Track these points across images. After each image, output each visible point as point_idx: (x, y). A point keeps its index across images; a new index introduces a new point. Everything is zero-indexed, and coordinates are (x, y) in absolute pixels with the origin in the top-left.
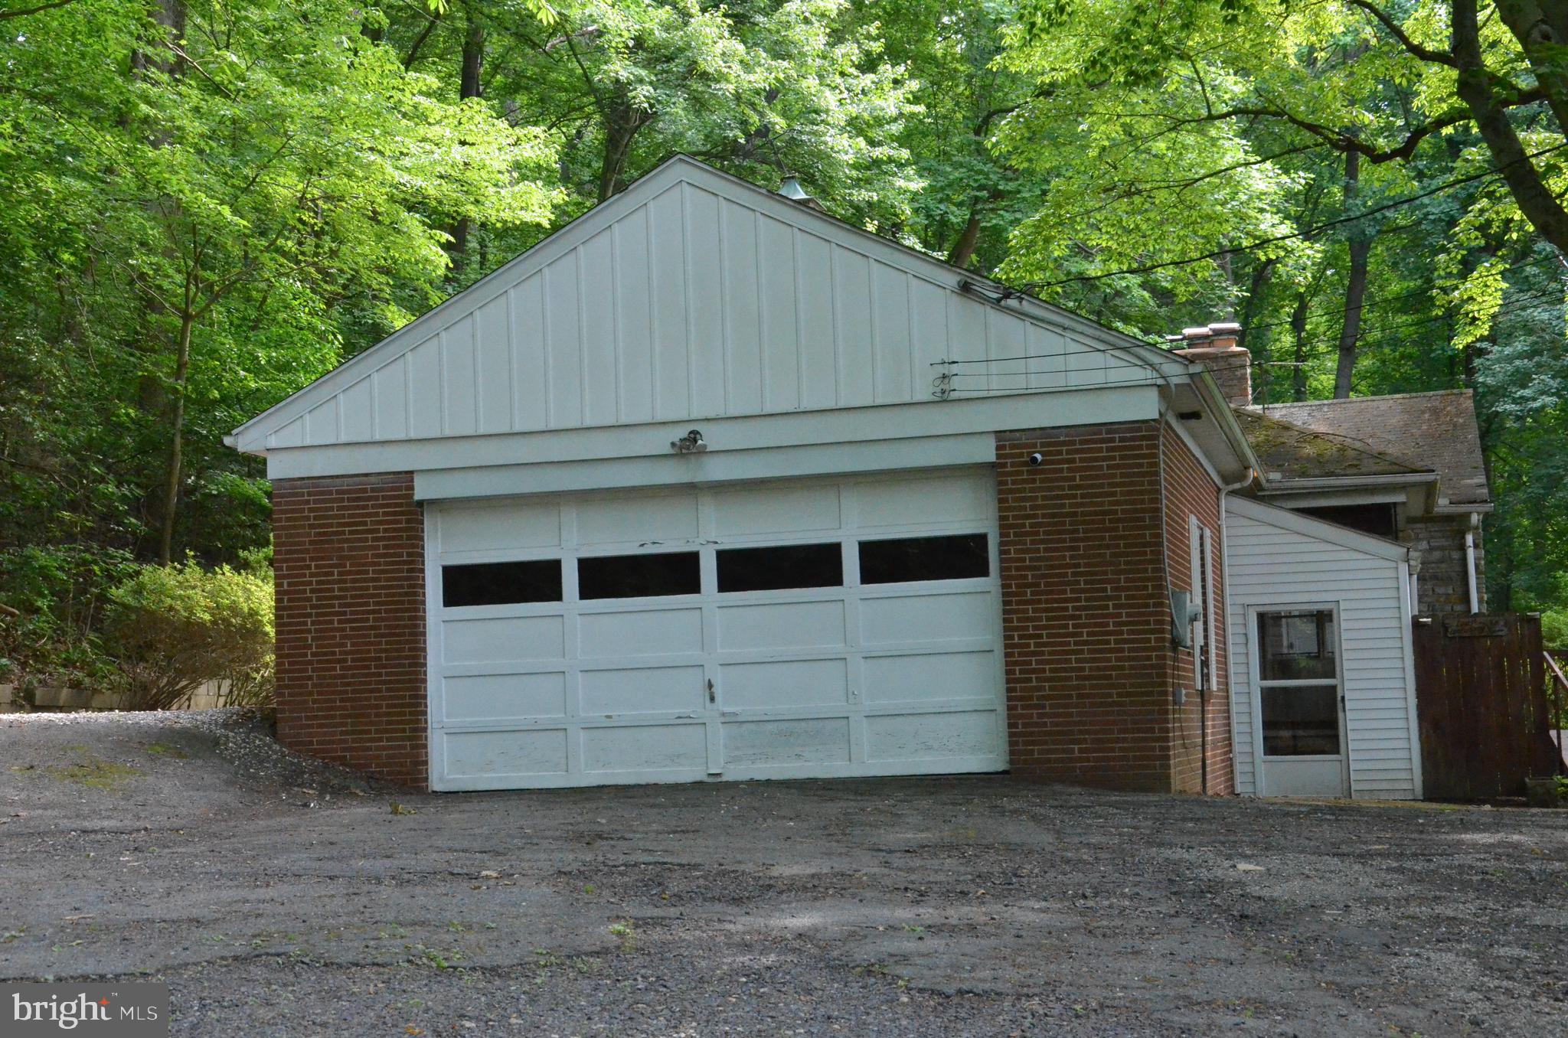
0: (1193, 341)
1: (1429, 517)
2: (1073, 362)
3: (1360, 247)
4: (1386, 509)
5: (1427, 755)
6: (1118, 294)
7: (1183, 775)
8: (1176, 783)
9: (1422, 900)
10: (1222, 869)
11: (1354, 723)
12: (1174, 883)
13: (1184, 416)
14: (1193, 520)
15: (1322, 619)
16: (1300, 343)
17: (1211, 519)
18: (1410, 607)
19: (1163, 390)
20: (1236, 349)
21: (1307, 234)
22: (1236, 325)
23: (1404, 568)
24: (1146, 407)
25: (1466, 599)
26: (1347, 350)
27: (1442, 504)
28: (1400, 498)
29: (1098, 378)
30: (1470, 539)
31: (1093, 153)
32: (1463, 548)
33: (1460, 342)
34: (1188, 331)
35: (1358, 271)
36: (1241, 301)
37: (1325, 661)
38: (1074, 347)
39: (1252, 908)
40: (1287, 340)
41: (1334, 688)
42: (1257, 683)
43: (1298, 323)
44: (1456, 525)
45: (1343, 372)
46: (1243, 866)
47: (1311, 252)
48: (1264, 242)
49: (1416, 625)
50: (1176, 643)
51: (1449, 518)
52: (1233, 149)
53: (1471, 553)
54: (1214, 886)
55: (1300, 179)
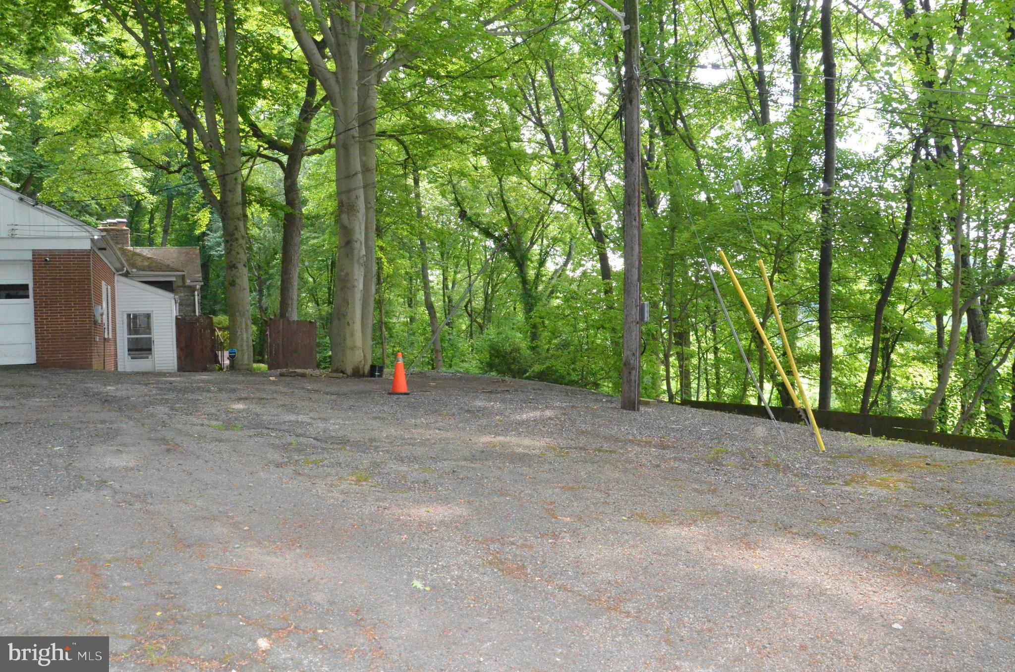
0: (110, 224)
1: (184, 286)
2: (61, 228)
3: (170, 198)
4: (170, 283)
5: (179, 358)
6: (87, 205)
7: (96, 364)
8: (95, 367)
9: (159, 394)
10: (103, 389)
11: (156, 348)
12: (85, 393)
13: (101, 249)
14: (103, 283)
15: (148, 316)
16: (151, 228)
17: (111, 283)
18: (175, 313)
19: (92, 240)
20: (125, 228)
21: (153, 192)
22: (125, 220)
23: (173, 301)
24: (86, 245)
25: (195, 311)
26: (166, 231)
27: (188, 282)
28: (173, 279)
29: (70, 234)
30: (196, 293)
31: (75, 158)
32: (194, 296)
33: (197, 232)
34: (109, 221)
35: (170, 205)
36: (130, 212)
37: (148, 329)
38: (61, 224)
39: (109, 398)
40: (147, 226)
41: (150, 338)
42: (126, 336)
43: (151, 221)
44: (192, 289)
45: (164, 239)
46: (109, 388)
47: (153, 199)
48: (138, 194)
49: (177, 318)
50: (95, 322)
51: (190, 287)
52: (127, 162)
53: (196, 298)
54: (98, 394)
55: (150, 175)
